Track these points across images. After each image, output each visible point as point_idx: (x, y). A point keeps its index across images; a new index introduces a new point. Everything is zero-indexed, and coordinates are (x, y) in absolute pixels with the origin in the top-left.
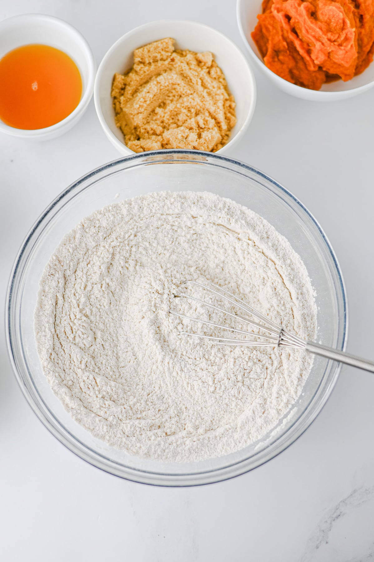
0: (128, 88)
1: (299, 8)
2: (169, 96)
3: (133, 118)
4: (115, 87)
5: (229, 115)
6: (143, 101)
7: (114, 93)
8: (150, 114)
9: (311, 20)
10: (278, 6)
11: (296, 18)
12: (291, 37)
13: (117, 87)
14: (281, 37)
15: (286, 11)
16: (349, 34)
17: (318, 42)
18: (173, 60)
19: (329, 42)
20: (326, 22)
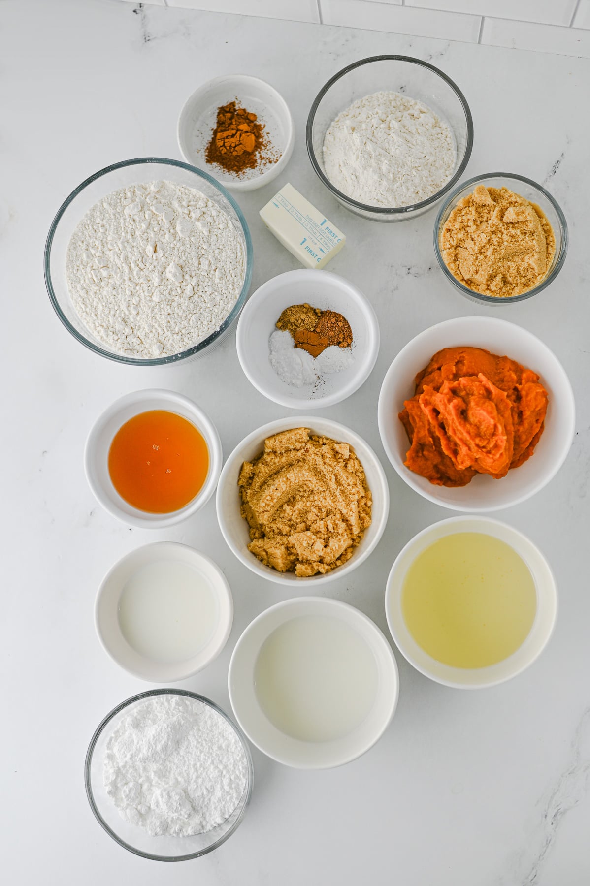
0: (256, 479)
1: (448, 406)
2: (300, 491)
3: (258, 516)
4: (242, 476)
5: (363, 515)
6: (270, 499)
7: (241, 483)
8: (278, 510)
9: (460, 421)
10: (427, 397)
11: (444, 415)
12: (438, 433)
13: (245, 477)
14: (427, 432)
15: (435, 405)
16: (499, 441)
17: (464, 446)
18: (307, 451)
19: (476, 448)
20: (475, 425)
